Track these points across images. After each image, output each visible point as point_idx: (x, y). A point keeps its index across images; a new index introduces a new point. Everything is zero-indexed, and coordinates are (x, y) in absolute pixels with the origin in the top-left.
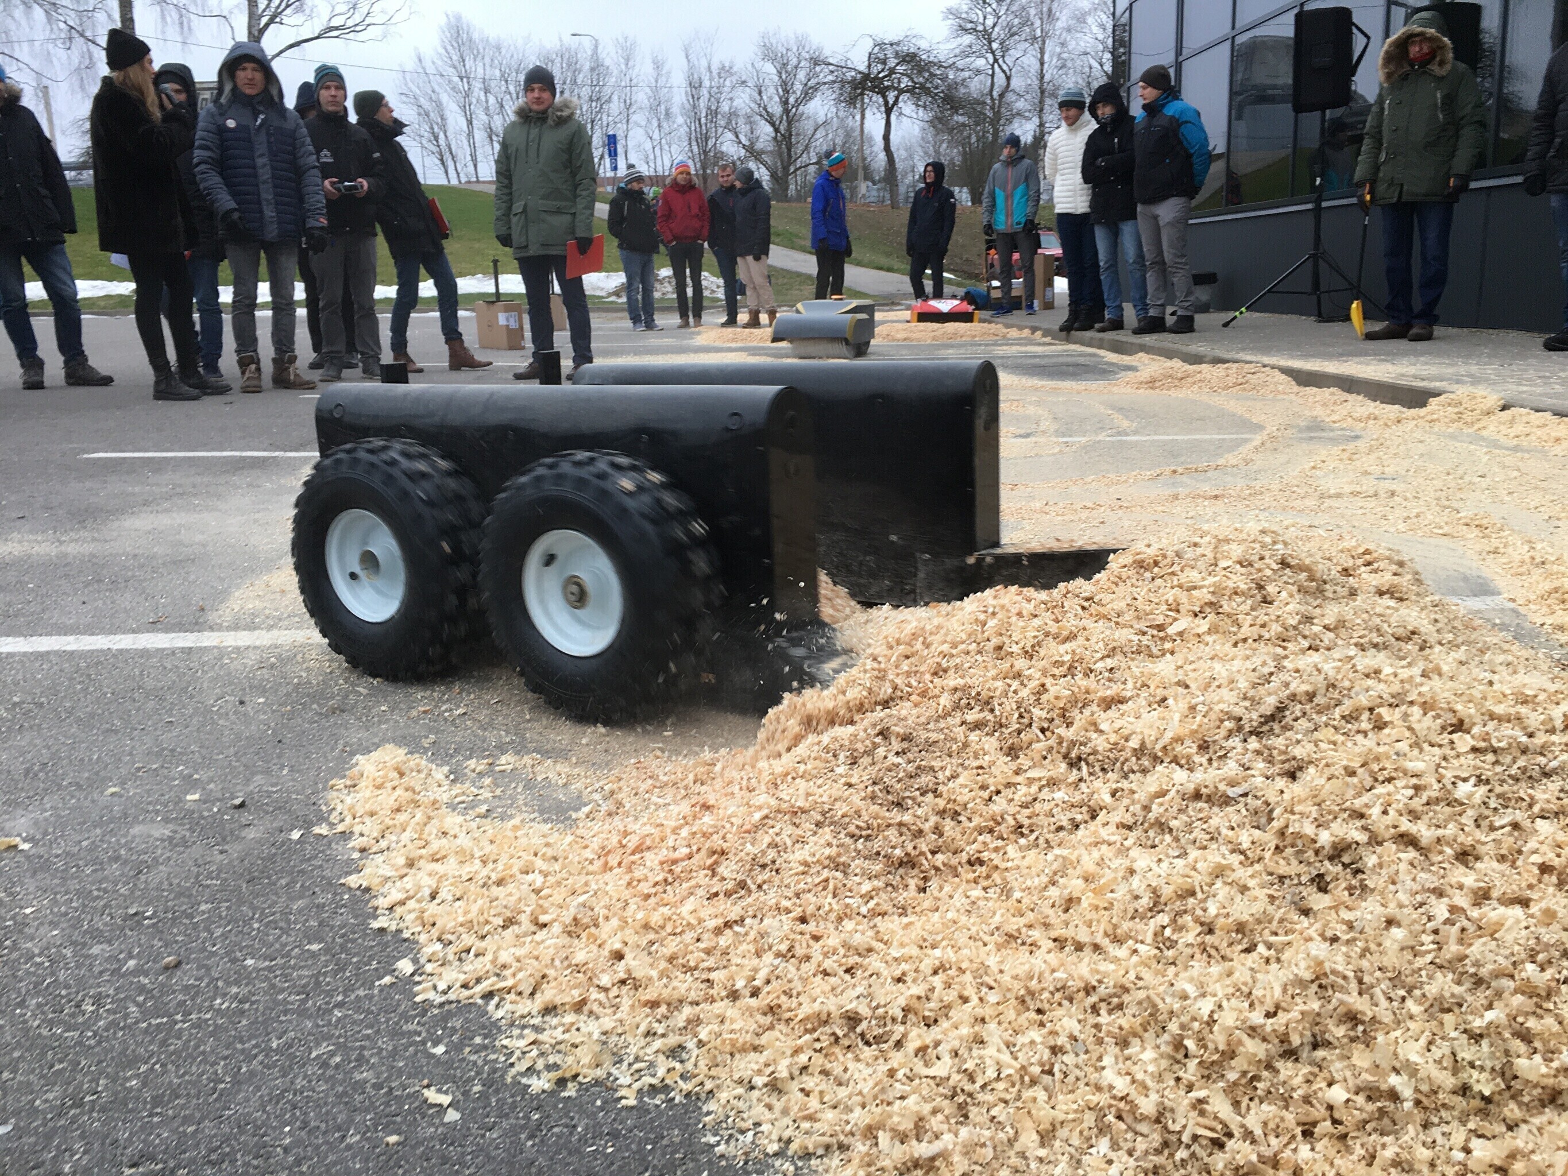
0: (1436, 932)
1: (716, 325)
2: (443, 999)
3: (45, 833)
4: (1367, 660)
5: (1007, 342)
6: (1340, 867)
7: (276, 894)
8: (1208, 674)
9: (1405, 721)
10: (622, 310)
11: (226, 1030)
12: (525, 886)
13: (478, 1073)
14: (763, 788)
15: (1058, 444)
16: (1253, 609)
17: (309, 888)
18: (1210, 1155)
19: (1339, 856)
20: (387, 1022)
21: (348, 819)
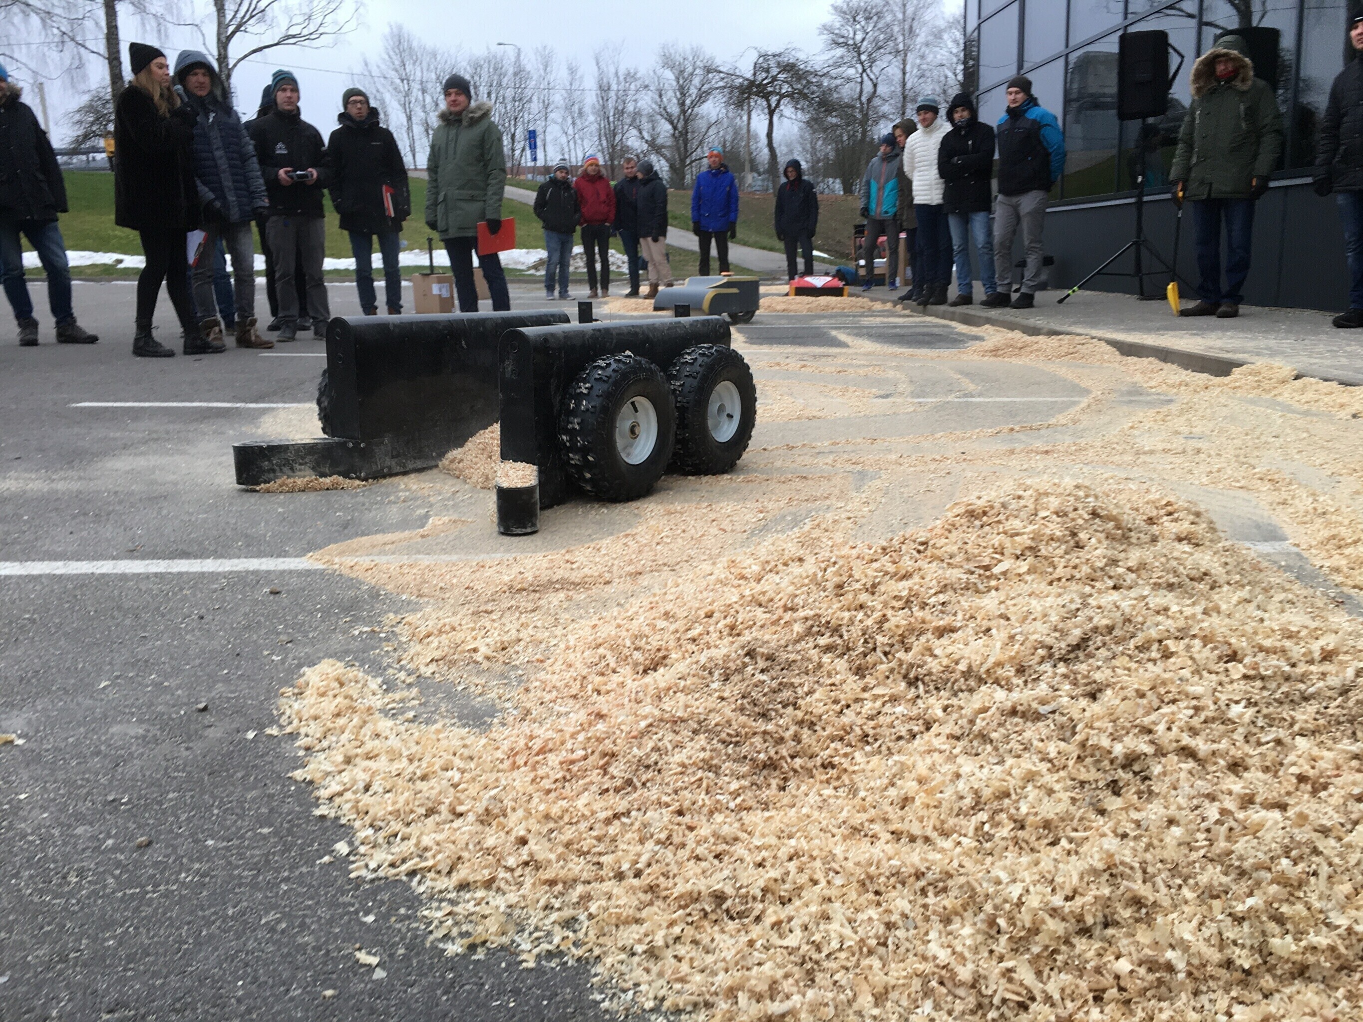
0: (1208, 830)
1: (621, 296)
2: (374, 876)
3: (37, 731)
4: (1158, 600)
5: (872, 313)
6: (1131, 775)
7: (233, 785)
8: (1025, 609)
9: (1188, 651)
10: (540, 282)
11: (190, 899)
12: (444, 782)
13: (402, 939)
14: (649, 700)
15: (913, 404)
16: (1066, 553)
17: (261, 780)
18: (1017, 1015)
19: (1131, 765)
20: (326, 894)
21: (296, 722)
